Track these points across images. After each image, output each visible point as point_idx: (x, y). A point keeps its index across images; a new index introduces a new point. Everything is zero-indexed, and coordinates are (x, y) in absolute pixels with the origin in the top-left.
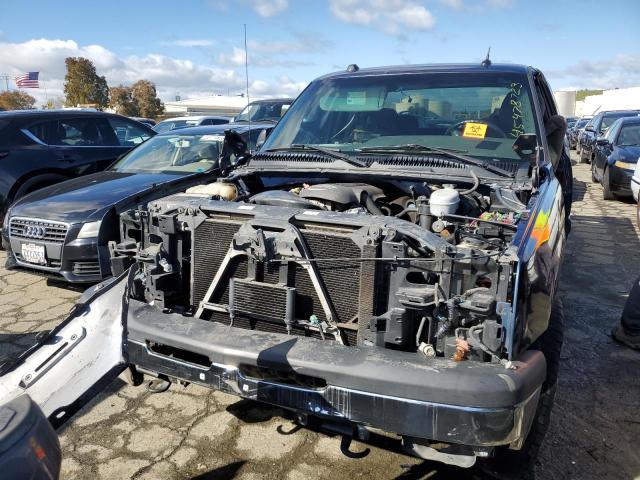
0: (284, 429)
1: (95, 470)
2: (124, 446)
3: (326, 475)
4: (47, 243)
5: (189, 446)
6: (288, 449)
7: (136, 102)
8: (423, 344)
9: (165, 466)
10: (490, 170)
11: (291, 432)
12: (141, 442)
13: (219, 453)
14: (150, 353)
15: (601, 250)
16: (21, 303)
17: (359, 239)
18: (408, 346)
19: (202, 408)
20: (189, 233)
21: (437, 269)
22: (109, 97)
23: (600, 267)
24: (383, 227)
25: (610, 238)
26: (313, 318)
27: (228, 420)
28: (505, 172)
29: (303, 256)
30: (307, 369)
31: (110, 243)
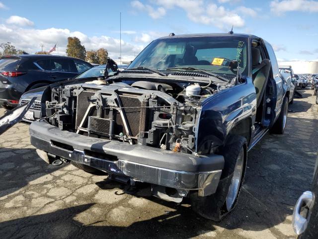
0: (118, 193)
1: (30, 201)
2: (46, 193)
3: (129, 211)
4: (35, 111)
5: (74, 195)
6: (117, 200)
7: (98, 58)
8: (163, 145)
9: (61, 202)
10: (220, 79)
11: (121, 194)
12: (54, 192)
13: (86, 199)
14: (52, 145)
15: (305, 133)
16: (22, 137)
17: (141, 99)
18: (156, 145)
19: (85, 182)
20: (76, 97)
21: (171, 112)
22: (86, 55)
23: (301, 140)
24: (151, 94)
25: (313, 128)
26: (121, 134)
27: (95, 188)
28: (226, 80)
29: (118, 106)
30: (110, 152)
31: (46, 102)
